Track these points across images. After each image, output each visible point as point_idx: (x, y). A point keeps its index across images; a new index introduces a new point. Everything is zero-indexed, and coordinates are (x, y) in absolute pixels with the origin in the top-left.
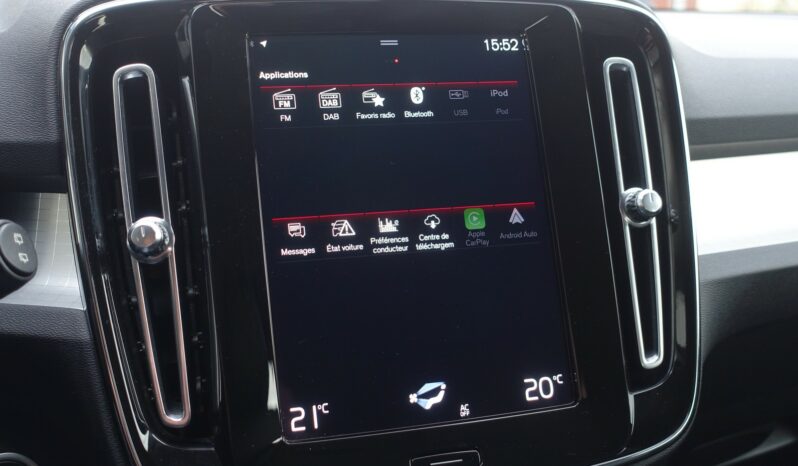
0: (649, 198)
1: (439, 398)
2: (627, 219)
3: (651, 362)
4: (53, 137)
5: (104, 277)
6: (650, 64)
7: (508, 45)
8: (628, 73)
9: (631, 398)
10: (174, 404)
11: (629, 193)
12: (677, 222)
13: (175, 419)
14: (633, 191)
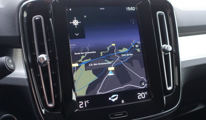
0: (169, 47)
1: (116, 99)
2: (163, 52)
3: (169, 88)
4: (18, 35)
5: (32, 70)
6: (168, 13)
7: (132, 9)
8: (163, 16)
9: (164, 98)
10: (50, 101)
11: (163, 46)
12: (176, 53)
13: (51, 105)
14: (164, 45)
